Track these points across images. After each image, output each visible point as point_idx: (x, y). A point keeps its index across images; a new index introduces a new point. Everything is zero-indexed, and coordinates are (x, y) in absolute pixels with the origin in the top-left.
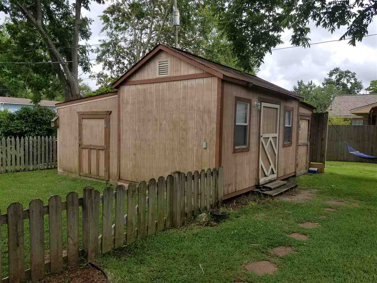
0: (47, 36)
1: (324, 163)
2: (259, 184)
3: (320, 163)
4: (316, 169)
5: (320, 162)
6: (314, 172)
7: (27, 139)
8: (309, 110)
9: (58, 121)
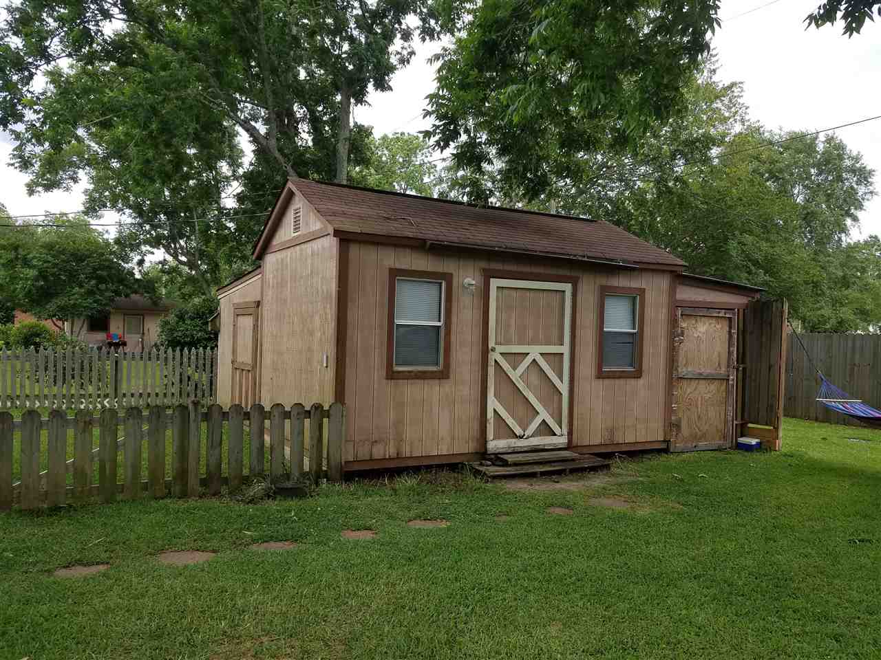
0: (286, 167)
1: (776, 429)
2: (486, 449)
3: (767, 427)
4: (754, 442)
5: (767, 425)
6: (748, 448)
7: (187, 353)
8: (737, 294)
9: (218, 320)
